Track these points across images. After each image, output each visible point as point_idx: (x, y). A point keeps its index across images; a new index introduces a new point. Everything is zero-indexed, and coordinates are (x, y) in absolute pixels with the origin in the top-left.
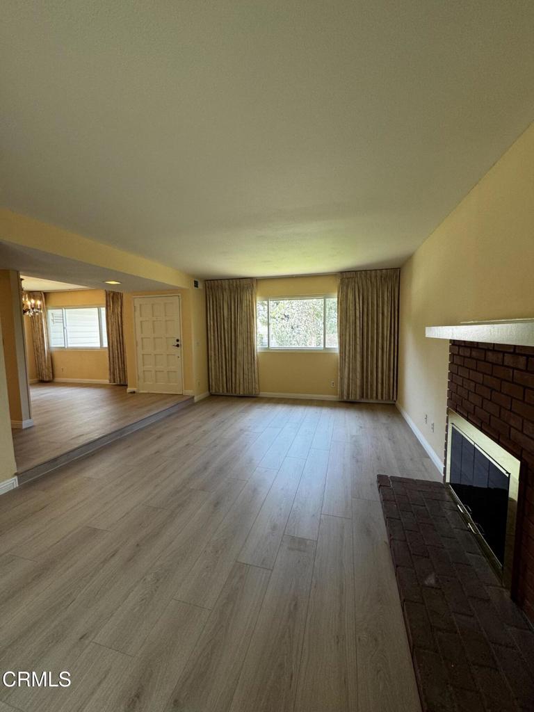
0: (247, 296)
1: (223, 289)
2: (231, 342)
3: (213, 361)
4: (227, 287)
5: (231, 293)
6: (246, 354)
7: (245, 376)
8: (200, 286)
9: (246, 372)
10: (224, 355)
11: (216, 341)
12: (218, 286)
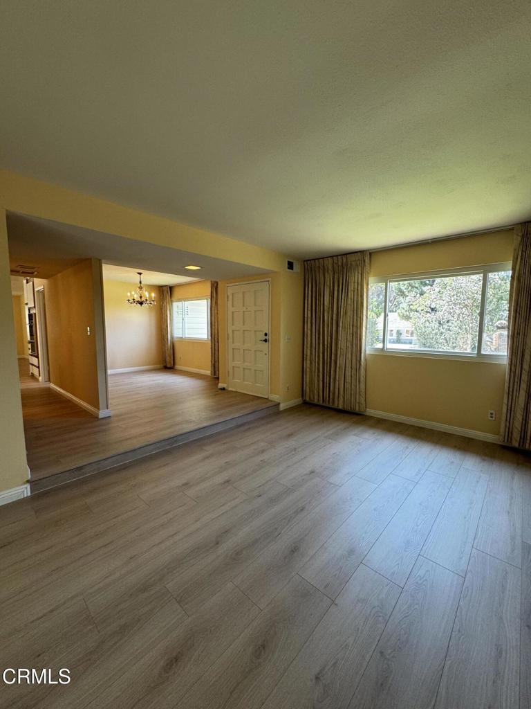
0: (354, 277)
1: (325, 270)
2: (331, 338)
3: (308, 362)
4: (330, 267)
5: (334, 274)
6: (349, 356)
7: (347, 385)
8: (297, 267)
9: (348, 379)
10: (321, 355)
11: (314, 337)
12: (319, 267)
